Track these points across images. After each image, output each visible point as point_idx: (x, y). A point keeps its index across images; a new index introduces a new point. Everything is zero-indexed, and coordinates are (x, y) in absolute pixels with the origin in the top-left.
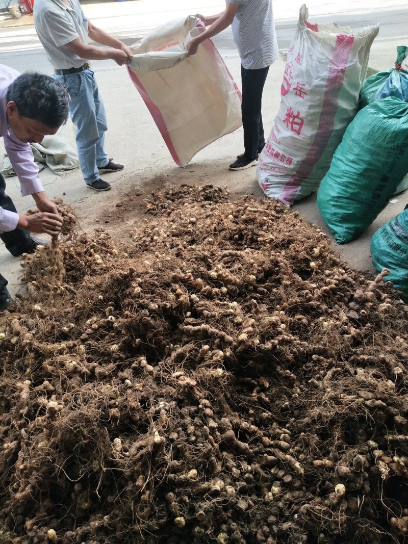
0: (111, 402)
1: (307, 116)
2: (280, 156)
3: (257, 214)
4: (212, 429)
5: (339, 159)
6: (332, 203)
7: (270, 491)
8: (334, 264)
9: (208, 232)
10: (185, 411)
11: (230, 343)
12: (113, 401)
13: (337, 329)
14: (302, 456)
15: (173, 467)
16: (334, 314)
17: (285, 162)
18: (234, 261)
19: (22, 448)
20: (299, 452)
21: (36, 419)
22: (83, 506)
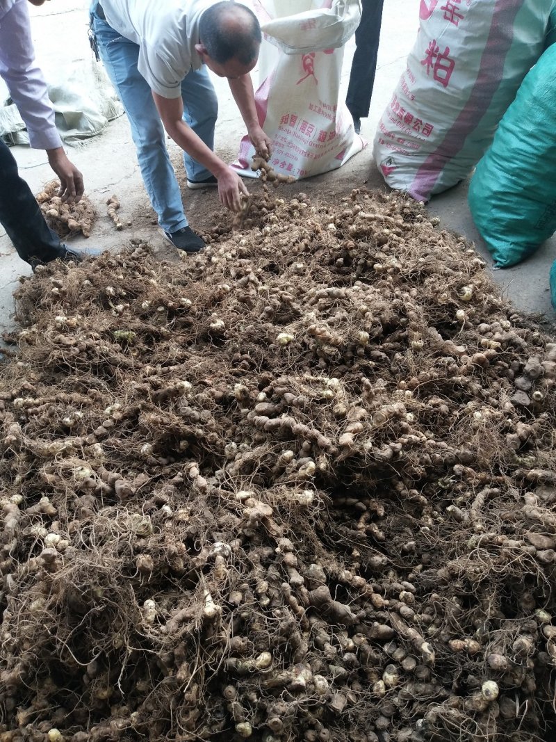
0: (139, 544)
1: (461, 55)
2: (414, 121)
3: (375, 223)
4: (295, 586)
5: (509, 130)
6: (493, 202)
7: (382, 679)
8: (494, 309)
9: (295, 254)
10: (254, 557)
11: (326, 448)
12: (143, 541)
13: (497, 422)
14: (432, 629)
15: (233, 648)
16: (491, 398)
17: (421, 131)
18: (335, 306)
19: (9, 605)
20: (428, 623)
21: (28, 561)
22: (100, 695)
